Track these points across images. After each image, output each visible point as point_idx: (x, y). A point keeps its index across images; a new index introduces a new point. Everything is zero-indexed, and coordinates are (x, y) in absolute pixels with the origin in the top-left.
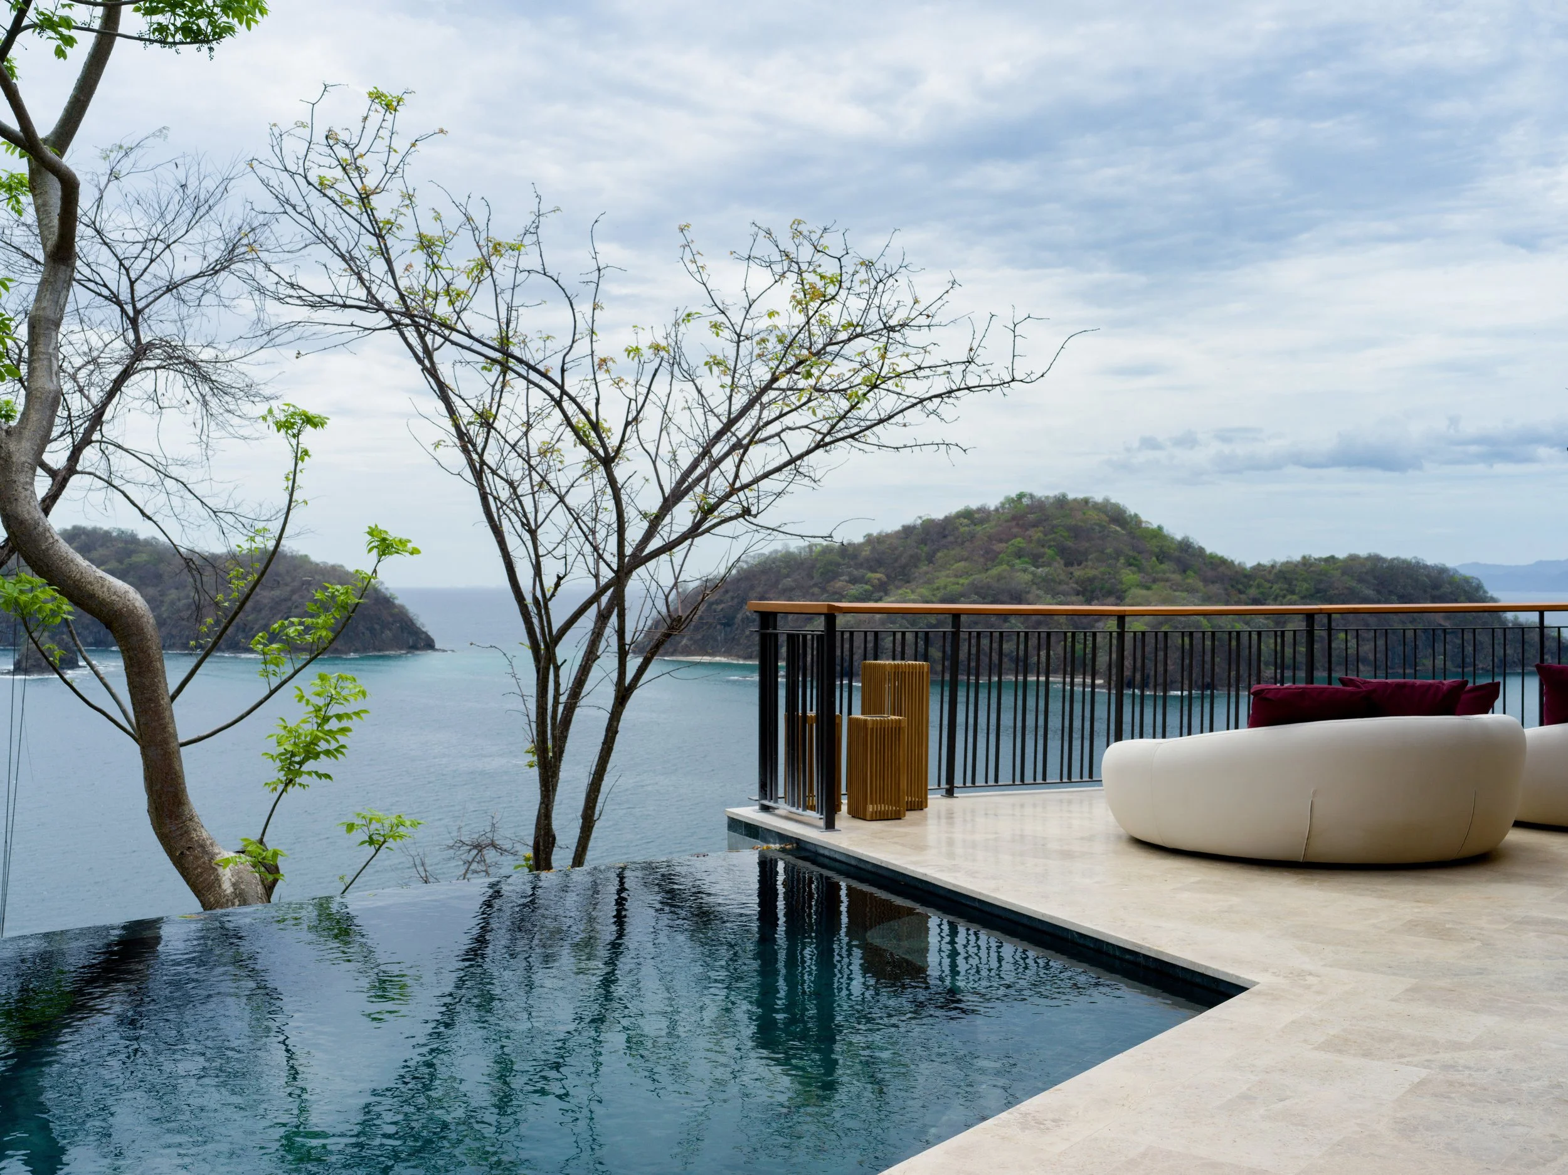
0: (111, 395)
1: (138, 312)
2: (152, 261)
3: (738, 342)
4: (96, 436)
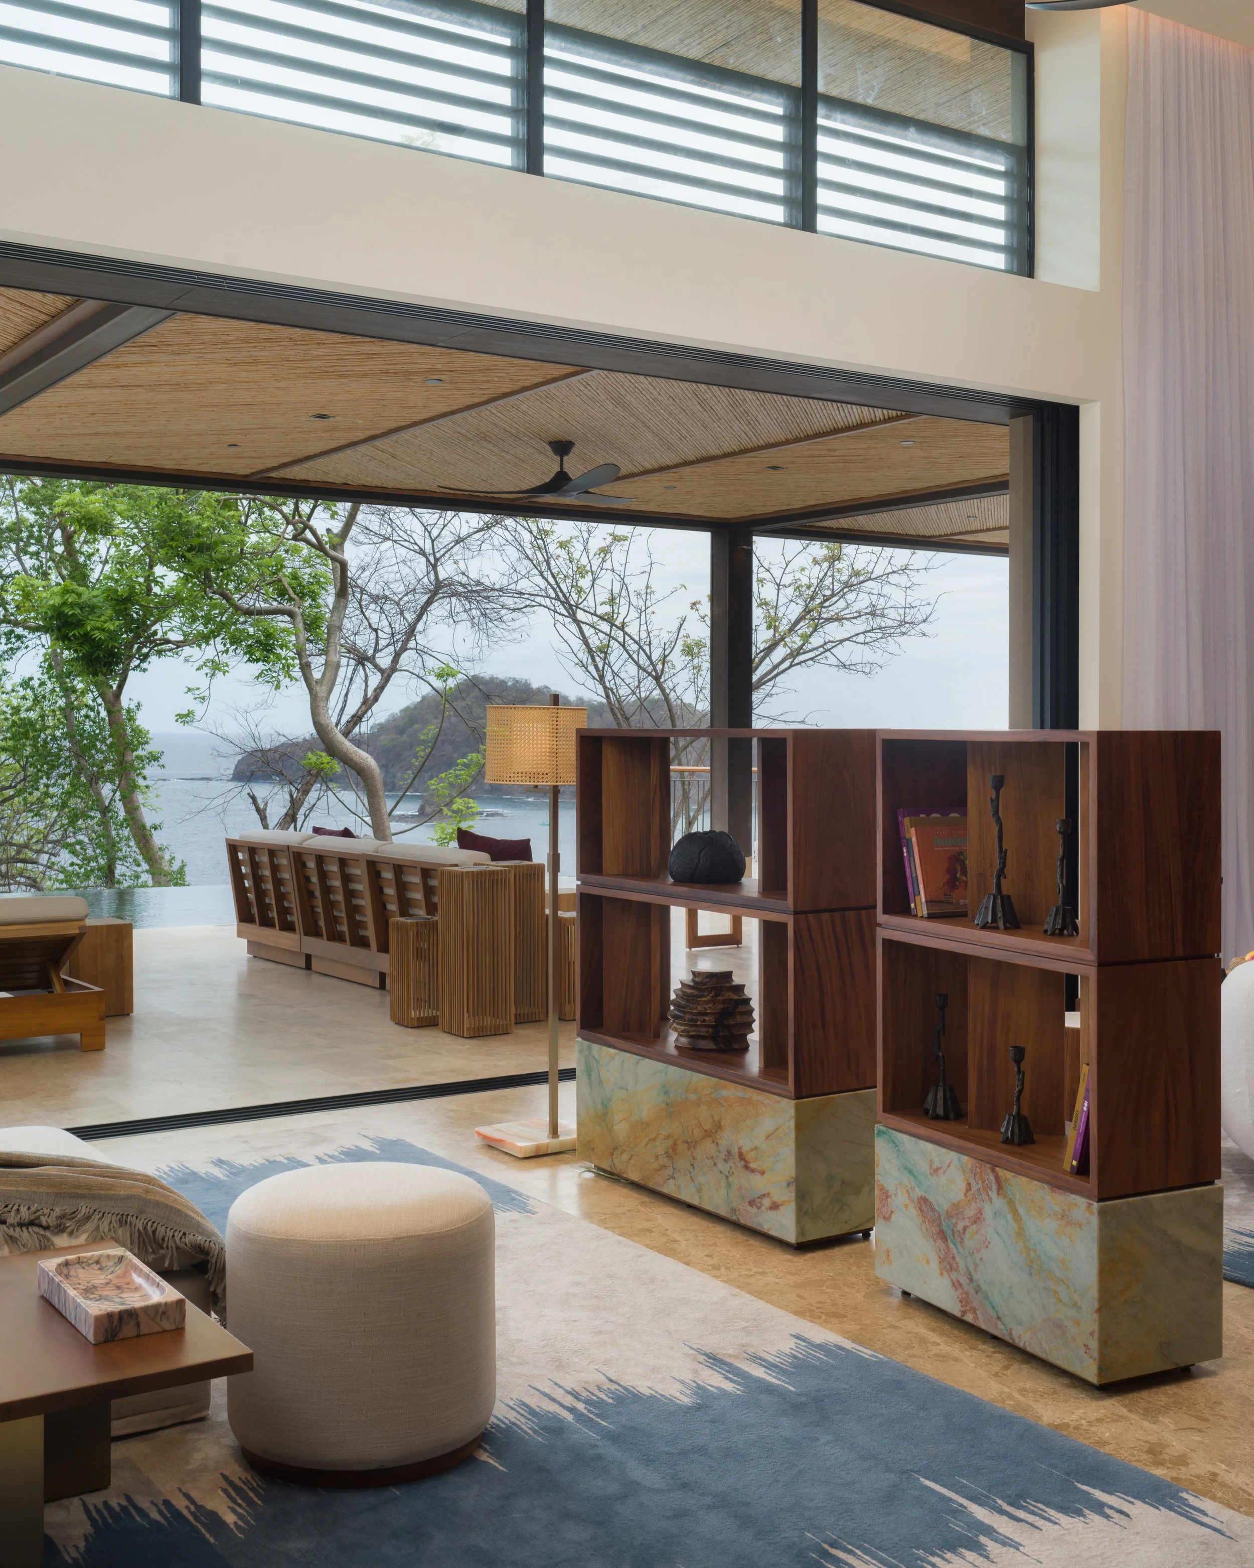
0: (419, 618)
1: (437, 560)
2: (445, 526)
3: (778, 590)
4: (412, 644)
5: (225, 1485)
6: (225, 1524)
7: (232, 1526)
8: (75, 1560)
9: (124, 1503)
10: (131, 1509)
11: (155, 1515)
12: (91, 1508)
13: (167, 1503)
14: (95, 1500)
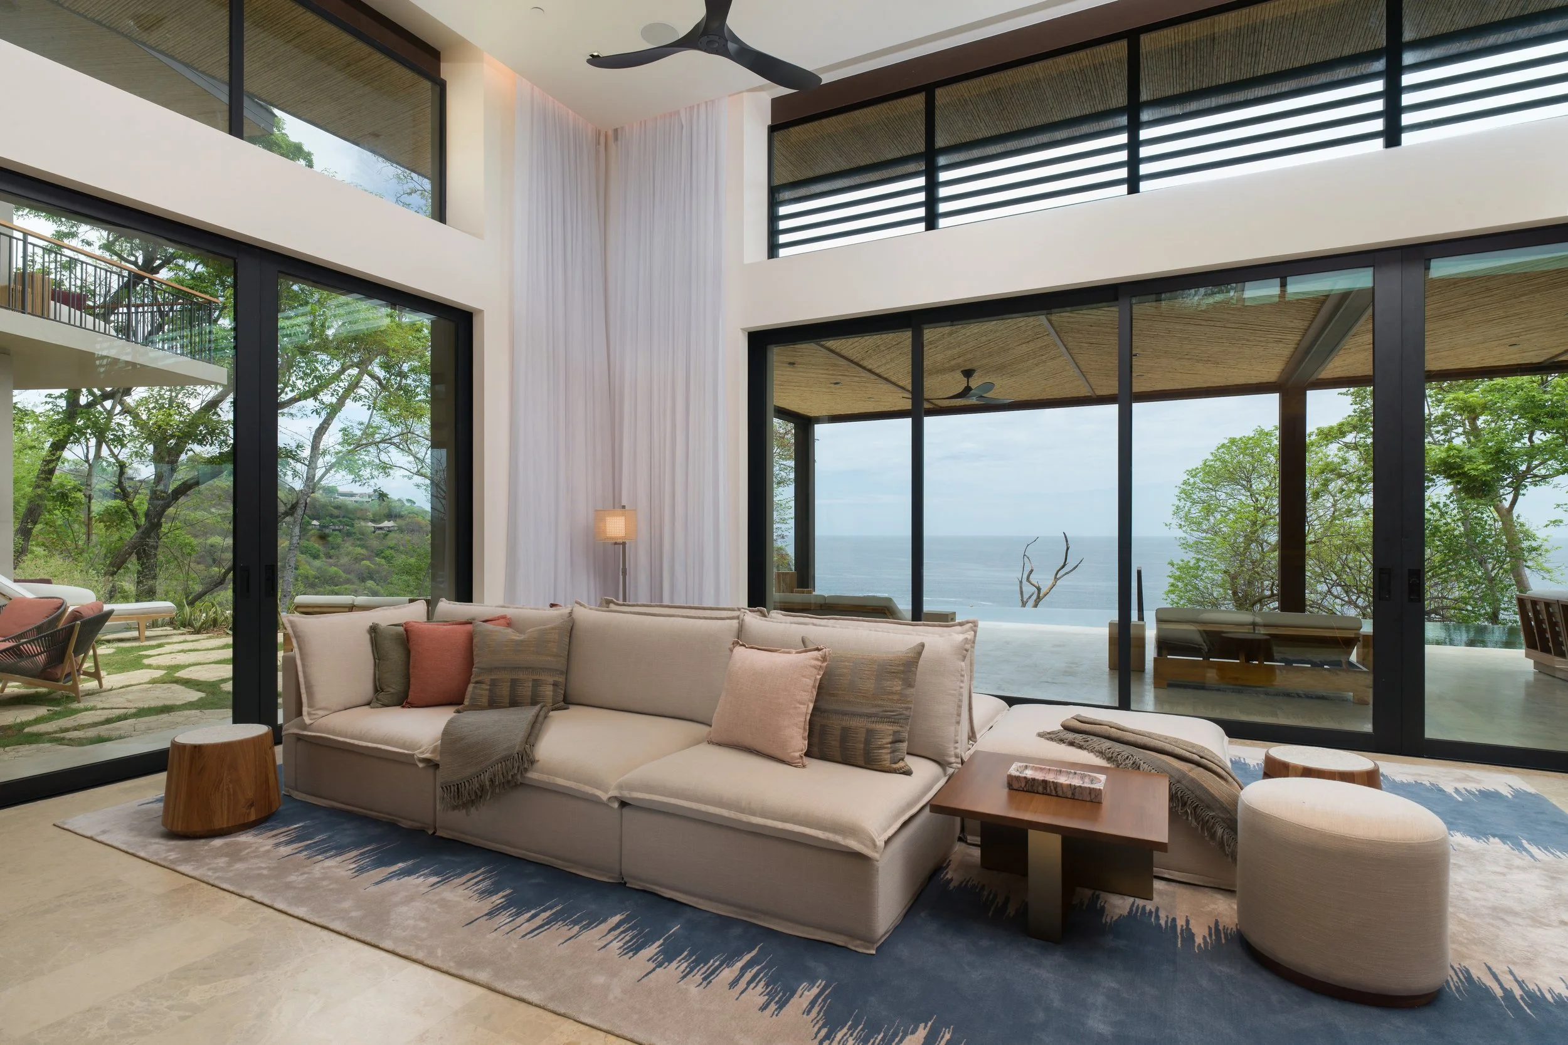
5: (1213, 926)
6: (1194, 941)
7: (1196, 945)
8: (1106, 922)
9: (1153, 910)
10: (1154, 915)
11: (1162, 922)
12: (1136, 905)
13: (1174, 920)
14: (1140, 902)
